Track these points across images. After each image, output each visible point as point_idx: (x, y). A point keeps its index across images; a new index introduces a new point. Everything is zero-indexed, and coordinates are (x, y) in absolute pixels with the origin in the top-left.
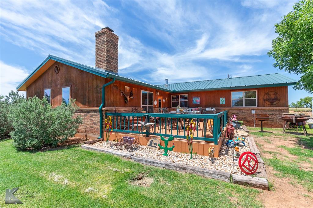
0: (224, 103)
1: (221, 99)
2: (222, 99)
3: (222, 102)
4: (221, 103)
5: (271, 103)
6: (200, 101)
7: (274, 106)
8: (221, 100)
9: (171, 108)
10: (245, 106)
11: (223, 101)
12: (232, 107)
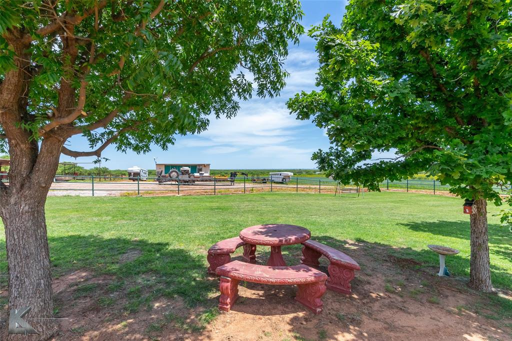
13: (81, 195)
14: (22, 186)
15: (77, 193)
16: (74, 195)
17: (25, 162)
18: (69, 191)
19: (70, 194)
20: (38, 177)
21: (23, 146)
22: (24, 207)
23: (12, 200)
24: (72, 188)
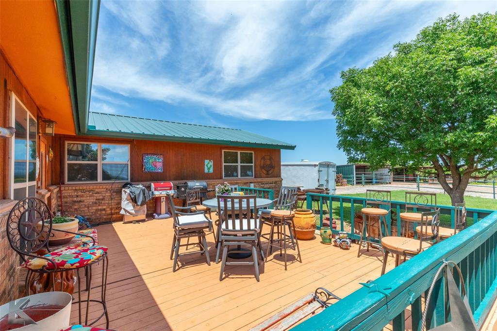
0: (211, 171)
1: (206, 162)
2: (208, 163)
3: (209, 169)
4: (206, 171)
5: (267, 171)
6: (164, 165)
7: (270, 175)
8: (207, 165)
9: (63, 184)
10: (241, 176)
11: (209, 166)
12: (223, 178)
13: (481, 197)
14: (457, 189)
15: (478, 195)
16: (475, 196)
17: (457, 182)
18: (470, 193)
19: (471, 195)
20: (461, 186)
21: (457, 176)
22: (457, 195)
23: (454, 193)
24: (473, 190)
